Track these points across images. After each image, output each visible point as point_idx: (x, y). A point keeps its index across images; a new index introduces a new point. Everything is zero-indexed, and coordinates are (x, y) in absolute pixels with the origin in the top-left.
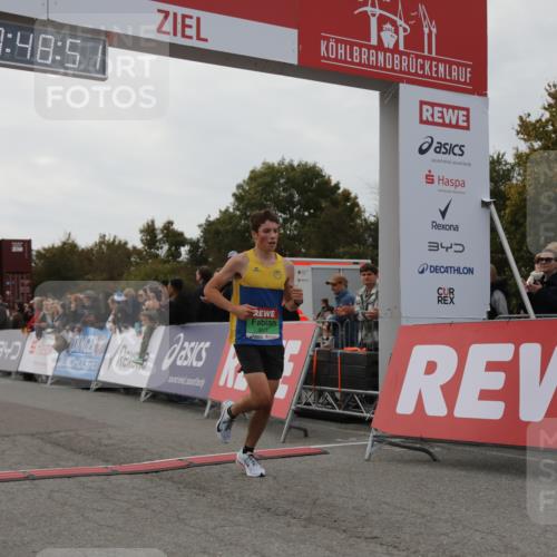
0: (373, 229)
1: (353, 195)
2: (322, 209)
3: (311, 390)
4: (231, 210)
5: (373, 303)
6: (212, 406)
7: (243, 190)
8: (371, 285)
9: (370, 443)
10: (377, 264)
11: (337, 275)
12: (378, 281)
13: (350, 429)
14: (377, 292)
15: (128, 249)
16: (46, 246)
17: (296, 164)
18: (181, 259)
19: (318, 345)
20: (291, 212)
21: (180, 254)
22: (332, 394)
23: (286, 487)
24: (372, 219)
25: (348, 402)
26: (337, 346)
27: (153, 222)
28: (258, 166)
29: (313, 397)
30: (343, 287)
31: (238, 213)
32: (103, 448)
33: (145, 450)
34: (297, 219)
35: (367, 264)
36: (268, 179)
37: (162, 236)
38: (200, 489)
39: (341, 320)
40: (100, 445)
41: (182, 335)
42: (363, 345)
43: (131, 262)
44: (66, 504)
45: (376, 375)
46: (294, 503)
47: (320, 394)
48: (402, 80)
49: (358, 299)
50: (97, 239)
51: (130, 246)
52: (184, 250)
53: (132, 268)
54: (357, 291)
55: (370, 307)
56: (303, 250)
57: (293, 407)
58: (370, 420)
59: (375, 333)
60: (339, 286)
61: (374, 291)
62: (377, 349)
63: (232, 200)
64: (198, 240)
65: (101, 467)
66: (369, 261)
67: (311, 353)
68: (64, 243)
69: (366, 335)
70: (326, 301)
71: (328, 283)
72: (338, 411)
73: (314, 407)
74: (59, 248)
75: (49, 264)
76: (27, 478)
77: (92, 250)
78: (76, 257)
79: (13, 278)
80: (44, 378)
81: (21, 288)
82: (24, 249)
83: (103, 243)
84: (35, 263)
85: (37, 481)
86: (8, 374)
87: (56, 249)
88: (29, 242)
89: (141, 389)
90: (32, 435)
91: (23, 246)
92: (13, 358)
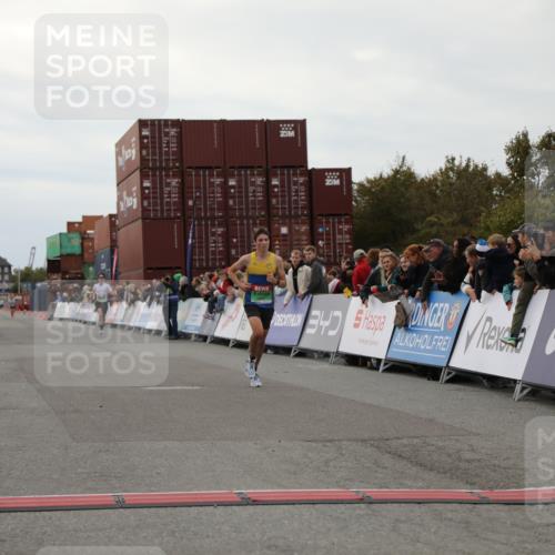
15: (486, 177)
16: (371, 177)
27: (525, 135)
32: (462, 465)
40: (460, 459)
43: (493, 197)
50: (442, 164)
51: (491, 172)
53: (495, 206)
65: (463, 491)
68: (397, 172)
74: (389, 178)
75: (376, 201)
76: (361, 501)
77: (435, 179)
78: (413, 191)
79: (327, 223)
80: (374, 362)
81: (338, 237)
82: (341, 182)
83: (452, 169)
84: (356, 201)
85: (374, 506)
86: (325, 355)
87: (386, 180)
88: (348, 172)
89: (515, 381)
90: (363, 441)
91: (340, 177)
92: (332, 333)
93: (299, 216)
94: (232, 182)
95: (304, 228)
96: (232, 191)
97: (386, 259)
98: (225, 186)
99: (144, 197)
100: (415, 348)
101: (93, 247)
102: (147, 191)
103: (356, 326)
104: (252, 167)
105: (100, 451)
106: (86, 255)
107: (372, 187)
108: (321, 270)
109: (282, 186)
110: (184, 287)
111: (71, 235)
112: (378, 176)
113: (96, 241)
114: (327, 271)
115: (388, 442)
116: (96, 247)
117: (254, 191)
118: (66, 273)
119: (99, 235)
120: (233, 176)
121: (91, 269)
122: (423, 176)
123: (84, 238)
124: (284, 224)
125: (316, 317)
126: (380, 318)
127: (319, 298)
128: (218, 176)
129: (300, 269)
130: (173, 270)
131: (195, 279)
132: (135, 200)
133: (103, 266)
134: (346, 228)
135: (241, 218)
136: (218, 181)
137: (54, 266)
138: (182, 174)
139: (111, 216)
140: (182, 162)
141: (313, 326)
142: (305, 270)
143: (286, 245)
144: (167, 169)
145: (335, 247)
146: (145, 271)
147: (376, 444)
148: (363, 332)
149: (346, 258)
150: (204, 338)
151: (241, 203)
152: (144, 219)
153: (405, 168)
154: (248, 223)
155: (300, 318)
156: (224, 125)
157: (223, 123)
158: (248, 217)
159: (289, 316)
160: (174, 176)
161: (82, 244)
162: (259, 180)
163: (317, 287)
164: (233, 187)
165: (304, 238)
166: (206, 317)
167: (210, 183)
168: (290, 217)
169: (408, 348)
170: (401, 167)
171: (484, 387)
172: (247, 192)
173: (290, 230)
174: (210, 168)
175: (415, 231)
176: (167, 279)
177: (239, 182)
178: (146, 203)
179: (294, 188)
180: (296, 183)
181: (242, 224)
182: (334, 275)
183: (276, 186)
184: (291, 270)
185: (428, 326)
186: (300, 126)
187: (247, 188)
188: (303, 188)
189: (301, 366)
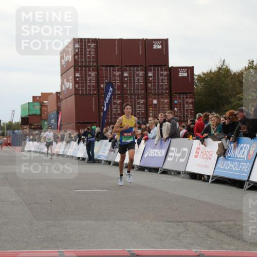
16: (205, 72)
68: (220, 69)
74: (215, 72)
75: (208, 86)
77: (242, 73)
78: (229, 80)
79: (180, 97)
80: (206, 177)
81: (186, 106)
82: (188, 74)
83: (252, 67)
84: (196, 86)
86: (179, 173)
87: (214, 74)
88: (192, 68)
90: (200, 222)
91: (187, 72)
92: (182, 160)
93: (164, 94)
94: (126, 74)
95: (166, 101)
96: (126, 79)
97: (214, 118)
98: (122, 76)
99: (76, 82)
100: (229, 169)
101: (47, 111)
102: (78, 79)
103: (196, 157)
104: (138, 66)
105: (51, 226)
106: (43, 115)
107: (206, 77)
108: (176, 125)
109: (154, 77)
110: (98, 133)
111: (35, 104)
112: (209, 71)
113: (49, 107)
114: (179, 125)
115: (214, 223)
116: (48, 110)
117: (138, 80)
118: (32, 125)
119: (51, 104)
120: (126, 71)
121: (46, 123)
122: (235, 71)
123: (42, 105)
124: (155, 98)
125: (173, 151)
126: (209, 152)
127: (174, 141)
128: (118, 71)
129: (164, 124)
130: (91, 124)
131: (105, 129)
132: (71, 84)
133: (53, 121)
134: (190, 101)
135: (131, 95)
136: (118, 73)
137: (25, 121)
138: (97, 70)
139: (57, 93)
140: (97, 63)
141: (171, 157)
142: (167, 125)
143: (156, 110)
144: (89, 67)
145: (184, 111)
146: (76, 124)
147: (207, 223)
148: (200, 160)
149: (190, 118)
150: (109, 163)
151: (130, 86)
152: (76, 95)
153: (224, 67)
154: (135, 98)
155: (164, 152)
156: (121, 41)
157: (121, 40)
158: (135, 95)
159: (158, 150)
160: (93, 71)
161: (41, 109)
162: (141, 73)
163: (174, 134)
164: (126, 77)
165: (167, 106)
166: (110, 151)
167: (113, 74)
168: (159, 94)
169: (225, 170)
170: (222, 66)
172: (134, 80)
173: (158, 102)
174: (114, 66)
175: (230, 103)
176: (88, 129)
177: (130, 74)
178: (77, 86)
179: (161, 78)
180: (162, 75)
181: (131, 98)
182: (184, 127)
183: (151, 77)
184: (159, 125)
185: (237, 157)
186: (165, 42)
187: (134, 77)
188: (166, 78)
189: (164, 179)
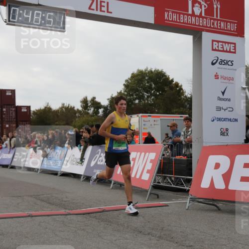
0: (189, 101)
1: (180, 85)
2: (166, 91)
3: (160, 176)
4: (123, 92)
5: (190, 135)
6: (114, 183)
7: (128, 82)
8: (188, 127)
9: (188, 201)
10: (191, 117)
11: (173, 122)
12: (192, 125)
13: (179, 194)
14: (192, 130)
15: (74, 110)
16: (37, 109)
17: (153, 70)
18: (99, 115)
19: (163, 155)
20: (150, 93)
21: (99, 113)
22: (170, 178)
23: (149, 222)
24: (189, 96)
25: (178, 182)
26: (172, 156)
27: (86, 98)
28: (135, 72)
29: (161, 180)
30: (175, 128)
31: (126, 93)
32: (64, 203)
33: (83, 203)
34: (153, 96)
35: (187, 117)
36: (140, 77)
37: (91, 104)
38: (109, 222)
39: (174, 143)
40: (62, 201)
41: (100, 150)
42: (185, 155)
43: (76, 116)
44: (47, 228)
45: (191, 169)
46: (153, 229)
47: (165, 178)
48: (203, 30)
49: (182, 133)
51: (76, 109)
52: (101, 111)
53: (77, 119)
54: (182, 130)
55: (188, 137)
56: (156, 111)
57: (152, 184)
58: (188, 191)
59: (191, 149)
60: (174, 127)
61: (190, 130)
62: (191, 157)
63: (123, 87)
64: (107, 106)
65: (63, 211)
66: (187, 116)
67: (160, 159)
68: (46, 108)
69: (186, 151)
70: (167, 134)
71: (168, 126)
72: (173, 186)
73: (162, 184)
74: (43, 110)
75: (38, 117)
76: (29, 216)
77: (58, 110)
78: (51, 114)
82: (27, 110)
83: (63, 107)
84: (32, 117)
85: (34, 218)
87: (42, 110)
88: (29, 107)
89: (81, 175)
90: (31, 196)
93: (12, 121)
95: (14, 125)
107: (37, 112)
109: (7, 111)
112: (39, 109)
115: (39, 196)
122: (54, 109)
124: (7, 124)
129: (12, 139)
142: (14, 139)
143: (8, 131)
147: (35, 197)
153: (48, 107)
165: (14, 128)
168: (9, 121)
171: (72, 177)
173: (9, 126)
179: (11, 112)
180: (12, 110)
183: (5, 111)
186: (13, 92)
188: (14, 112)
189: (11, 171)
